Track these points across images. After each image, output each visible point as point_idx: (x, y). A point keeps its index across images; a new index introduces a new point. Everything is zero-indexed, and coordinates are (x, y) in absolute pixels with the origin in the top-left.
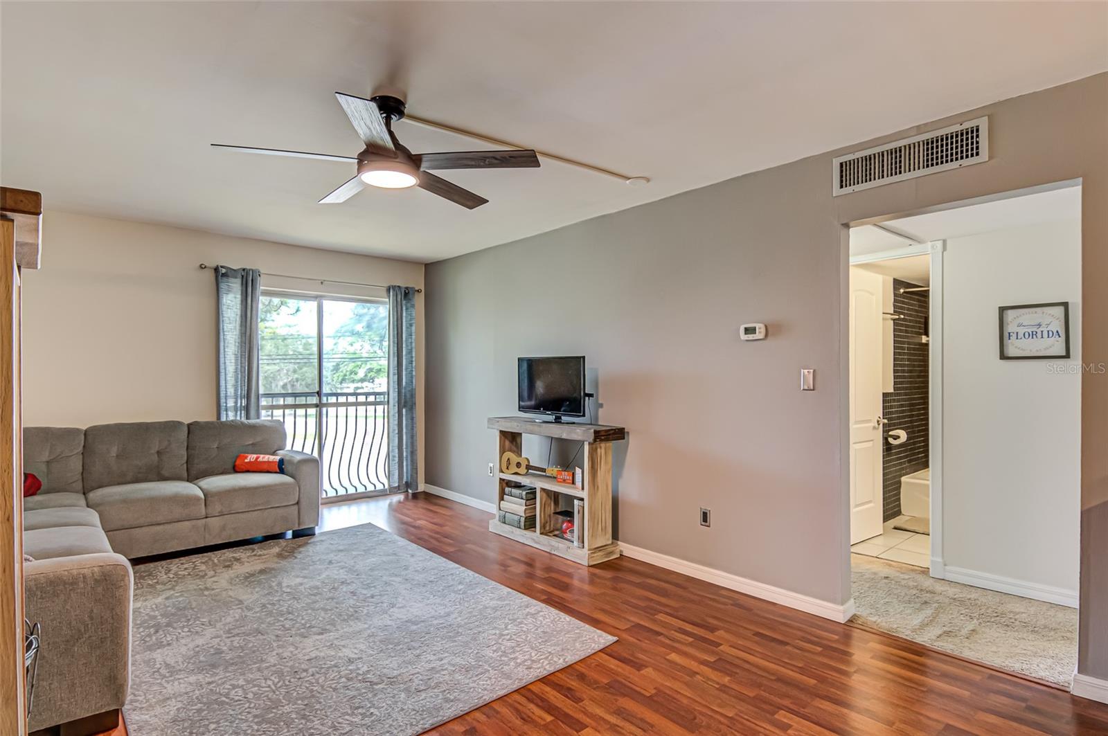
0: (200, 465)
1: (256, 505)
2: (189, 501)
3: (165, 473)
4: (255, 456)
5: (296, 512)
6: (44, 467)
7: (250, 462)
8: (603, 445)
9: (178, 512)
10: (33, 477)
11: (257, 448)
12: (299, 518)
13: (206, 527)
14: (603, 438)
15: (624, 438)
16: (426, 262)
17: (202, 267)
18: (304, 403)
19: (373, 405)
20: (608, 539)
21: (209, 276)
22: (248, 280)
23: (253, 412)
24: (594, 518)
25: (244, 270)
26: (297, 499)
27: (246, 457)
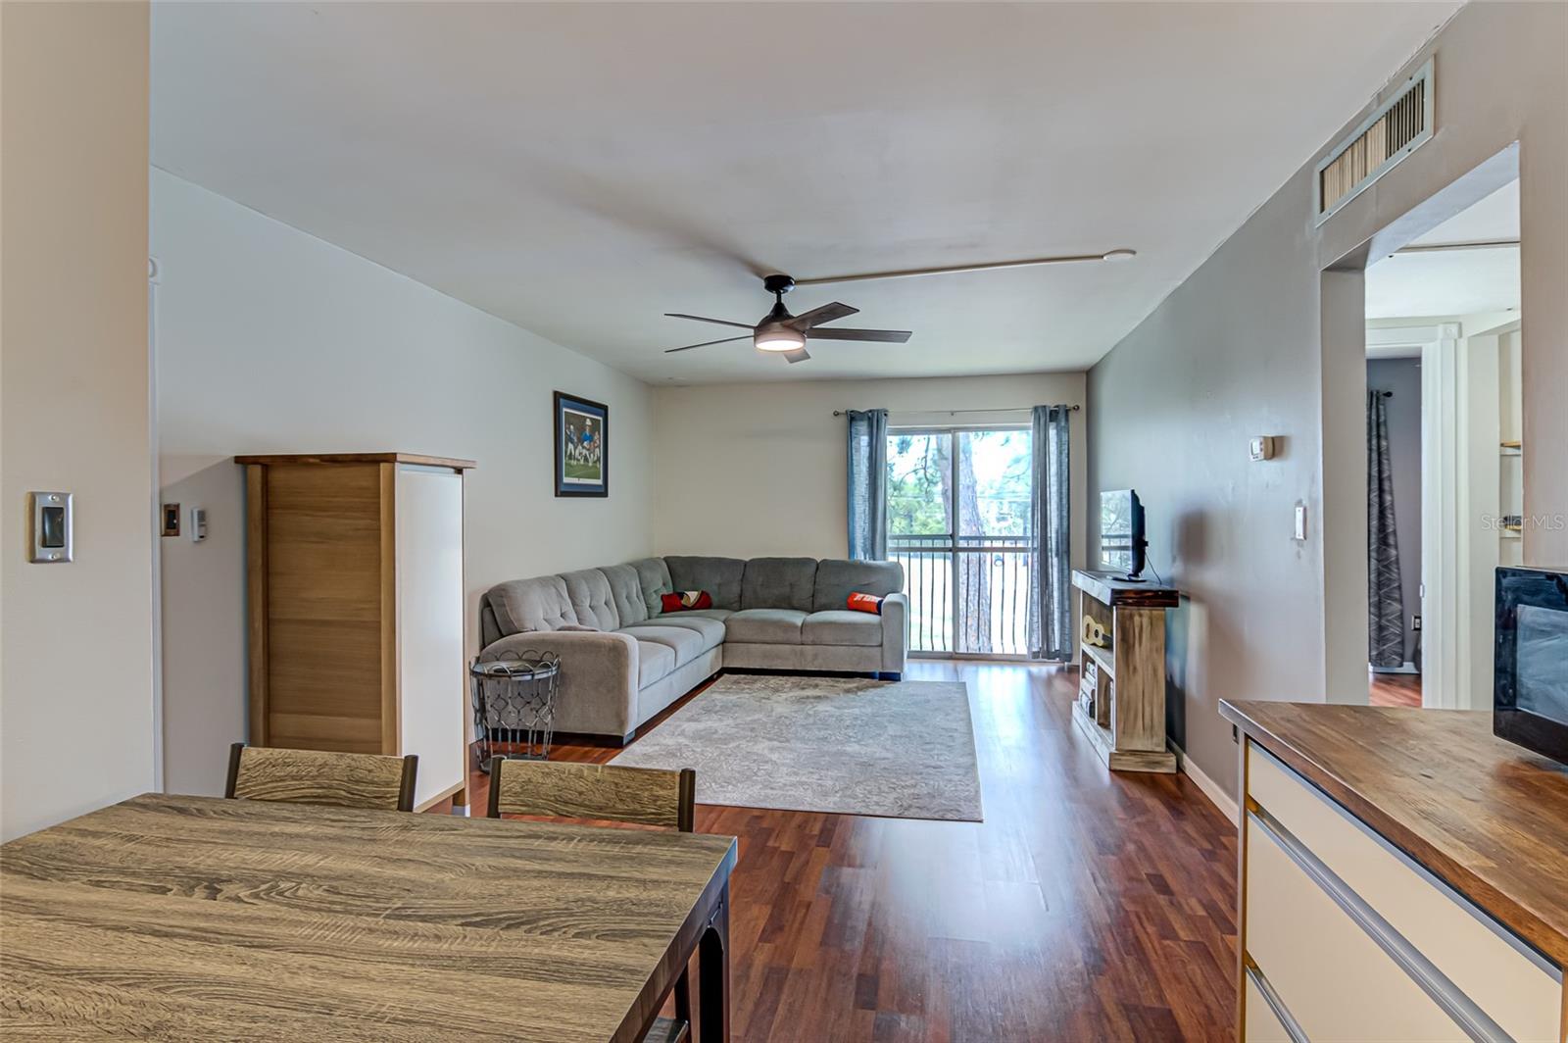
0: (822, 600)
1: (842, 641)
2: (791, 627)
3: (795, 603)
4: (862, 595)
5: (879, 654)
6: (715, 588)
7: (857, 601)
8: (1146, 611)
9: (780, 636)
10: (708, 595)
11: (866, 589)
12: (882, 661)
13: (802, 653)
14: (1130, 601)
15: (1177, 606)
16: (1086, 369)
17: (836, 414)
18: (931, 546)
19: (1012, 552)
20: (1157, 742)
21: (843, 420)
22: (874, 420)
23: (878, 553)
24: (1128, 709)
25: (870, 411)
26: (880, 640)
27: (855, 596)
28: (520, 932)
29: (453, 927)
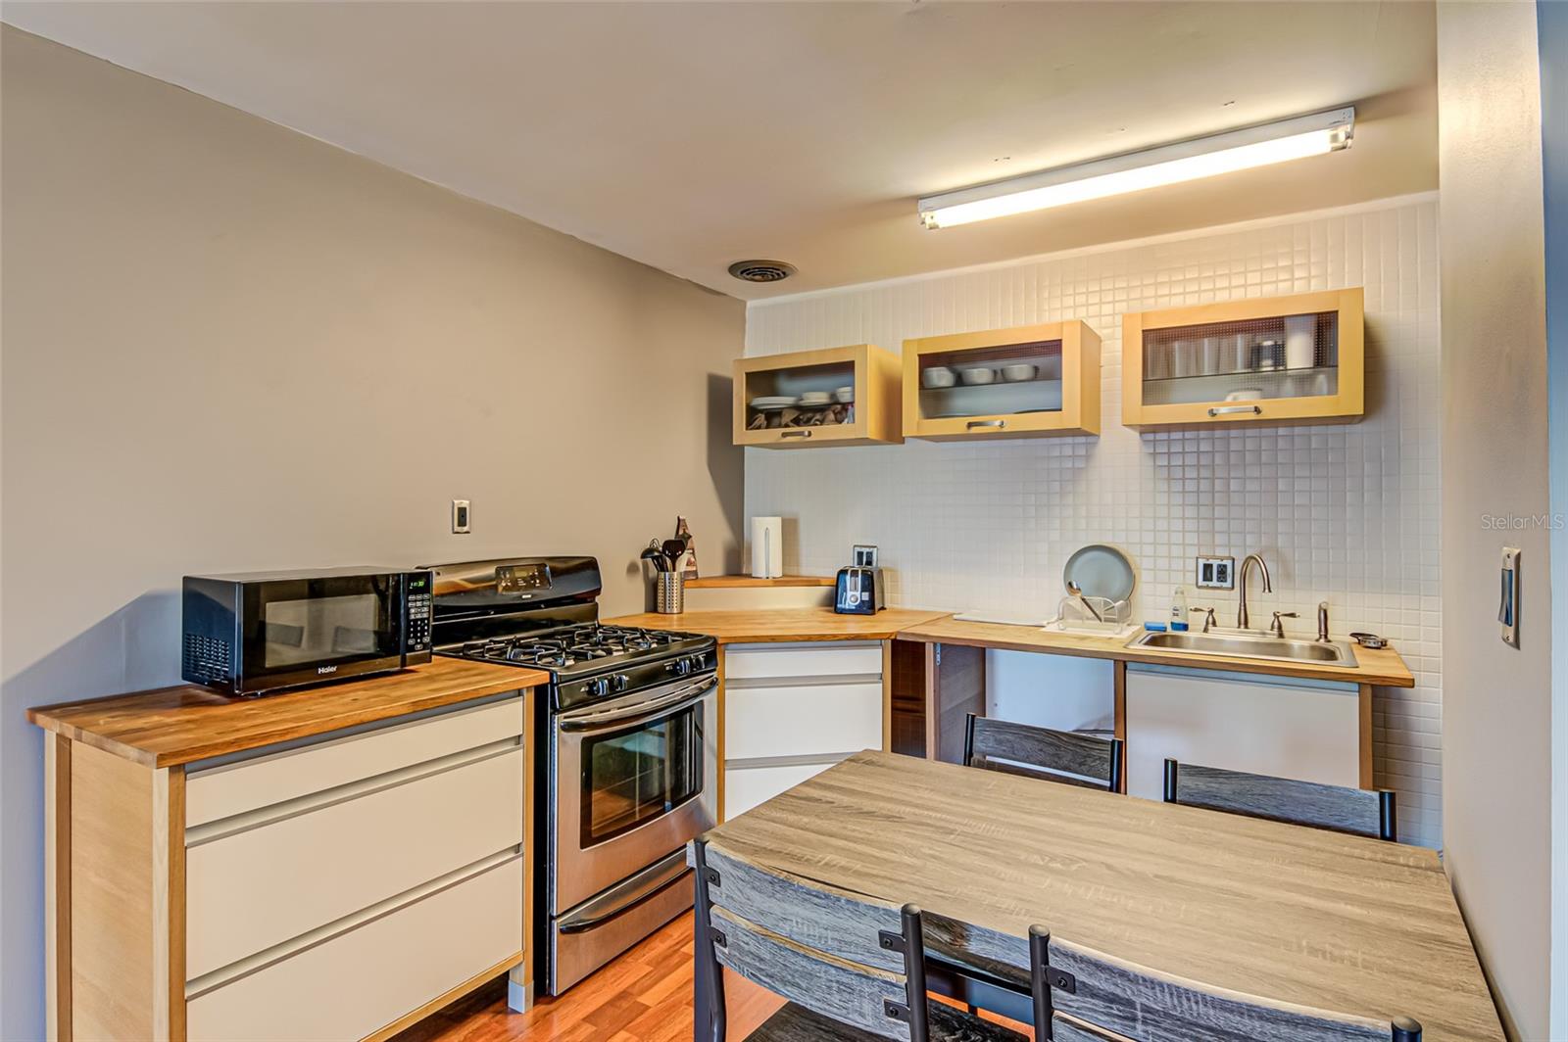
28: (865, 810)
29: (908, 818)
